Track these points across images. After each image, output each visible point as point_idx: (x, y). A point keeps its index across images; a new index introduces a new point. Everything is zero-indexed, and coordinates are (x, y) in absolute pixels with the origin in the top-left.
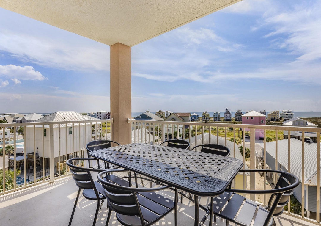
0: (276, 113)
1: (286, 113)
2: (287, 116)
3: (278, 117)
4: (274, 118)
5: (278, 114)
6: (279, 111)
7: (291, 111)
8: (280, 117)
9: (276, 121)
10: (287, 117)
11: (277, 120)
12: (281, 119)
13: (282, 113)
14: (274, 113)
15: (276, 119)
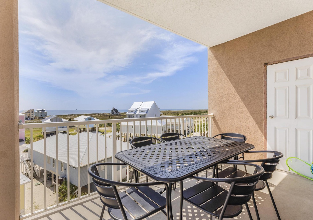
0: (31, 112)
1: (40, 112)
2: (41, 114)
3: (32, 116)
4: (29, 117)
5: (32, 113)
6: (33, 110)
7: (45, 110)
8: (34, 115)
9: (30, 120)
10: (41, 116)
11: (32, 119)
12: (35, 118)
13: (36, 112)
14: (29, 112)
15: (31, 117)
